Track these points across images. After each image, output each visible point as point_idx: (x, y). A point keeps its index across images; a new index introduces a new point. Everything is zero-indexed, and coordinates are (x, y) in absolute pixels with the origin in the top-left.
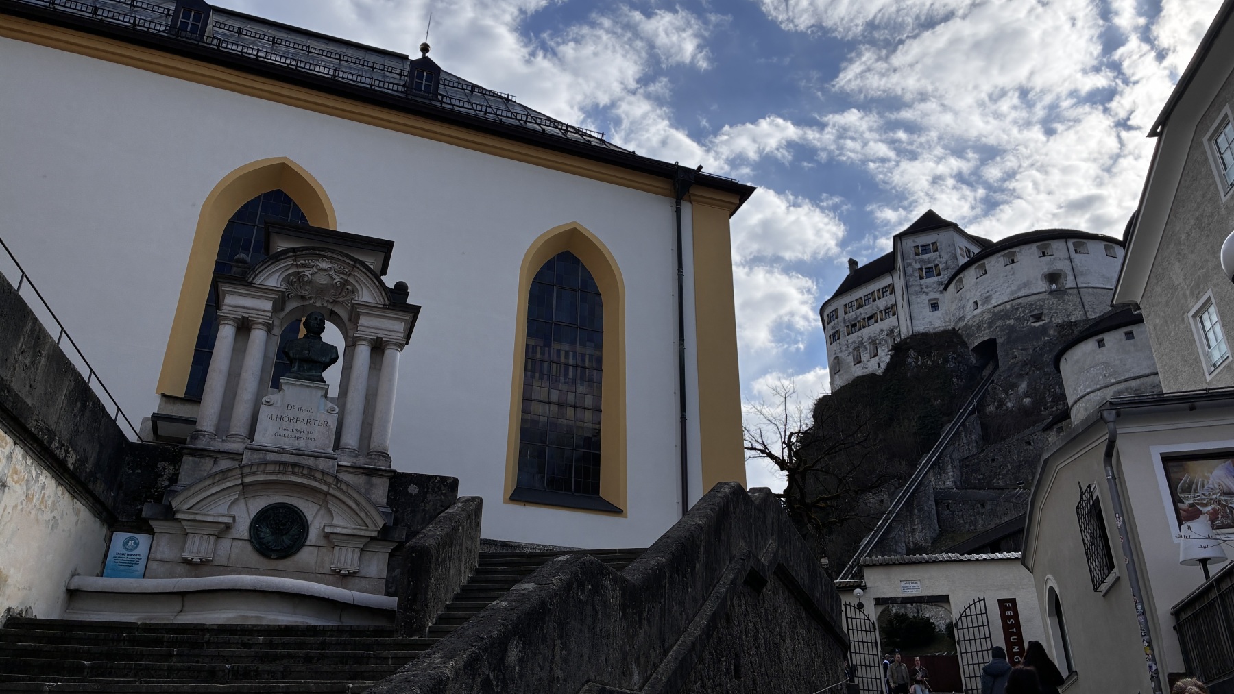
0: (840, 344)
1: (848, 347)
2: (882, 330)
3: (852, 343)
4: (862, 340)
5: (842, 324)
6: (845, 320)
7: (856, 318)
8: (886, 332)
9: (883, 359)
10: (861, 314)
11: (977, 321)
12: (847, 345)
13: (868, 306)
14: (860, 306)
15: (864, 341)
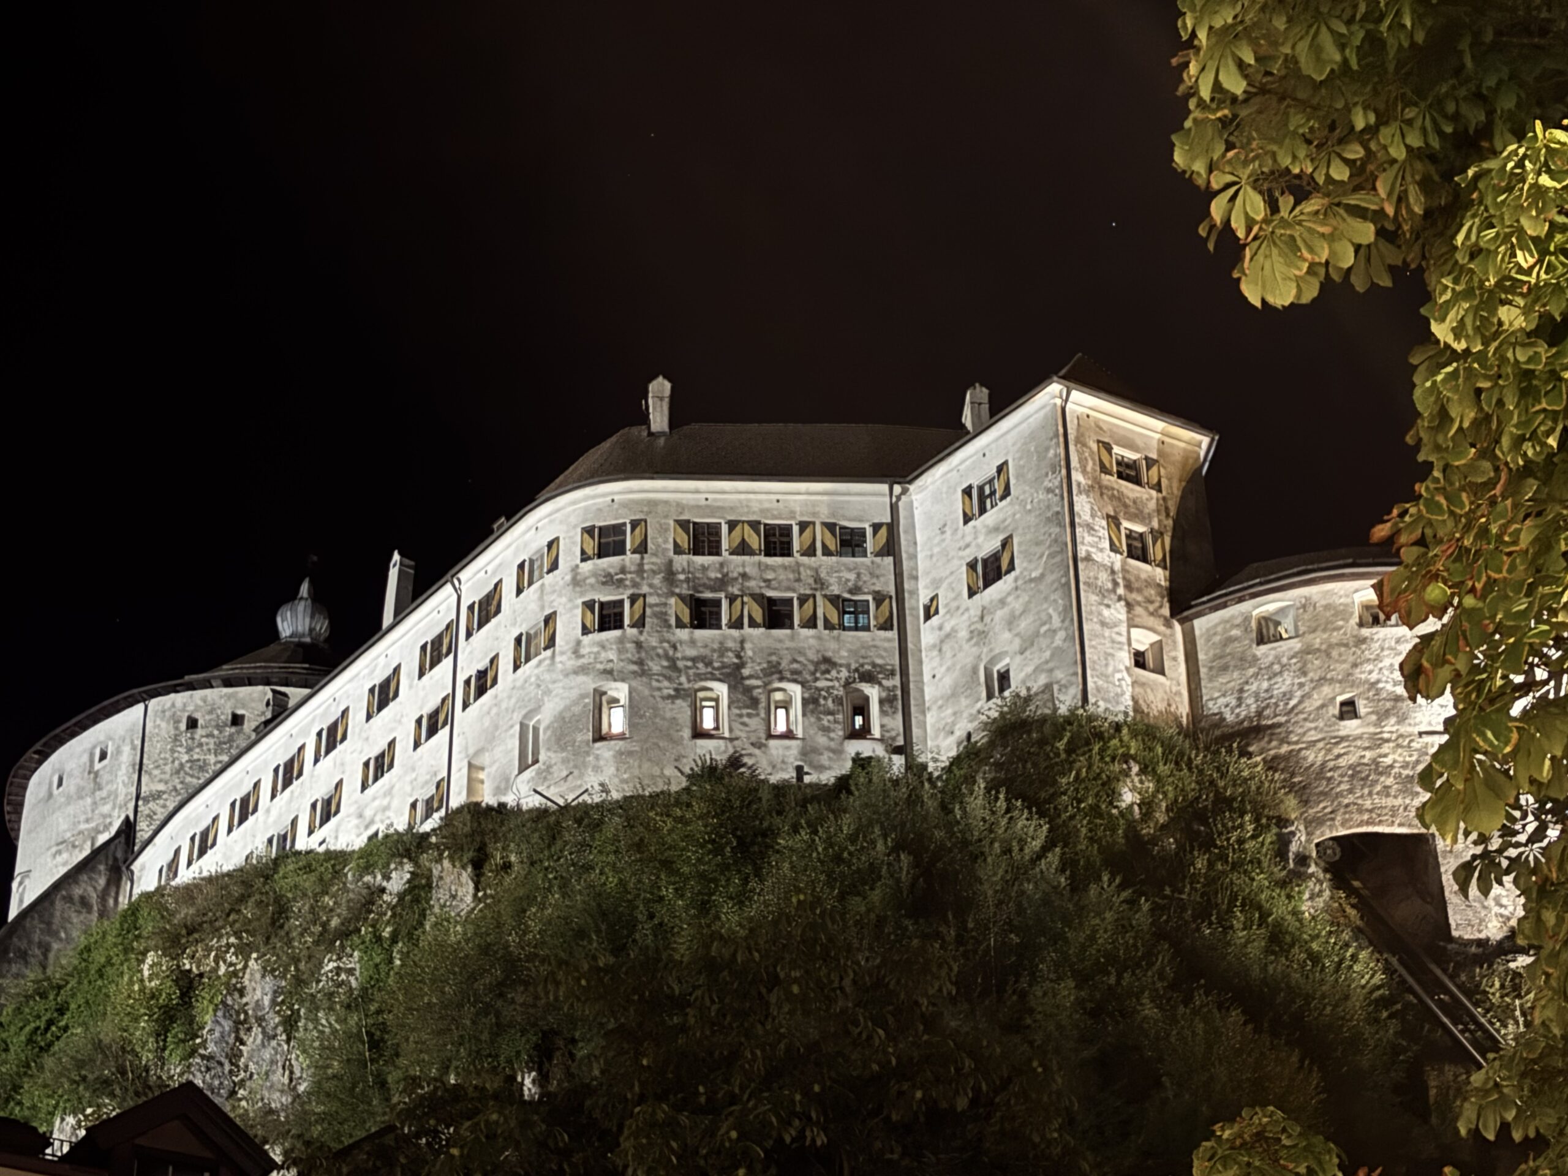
0: (639, 645)
1: (674, 666)
2: (827, 660)
3: (694, 660)
4: (741, 665)
5: (657, 580)
6: (670, 575)
7: (722, 583)
8: (844, 674)
9: (824, 759)
10: (744, 576)
11: (1352, 759)
12: (673, 661)
13: (778, 560)
14: (743, 549)
15: (746, 672)
